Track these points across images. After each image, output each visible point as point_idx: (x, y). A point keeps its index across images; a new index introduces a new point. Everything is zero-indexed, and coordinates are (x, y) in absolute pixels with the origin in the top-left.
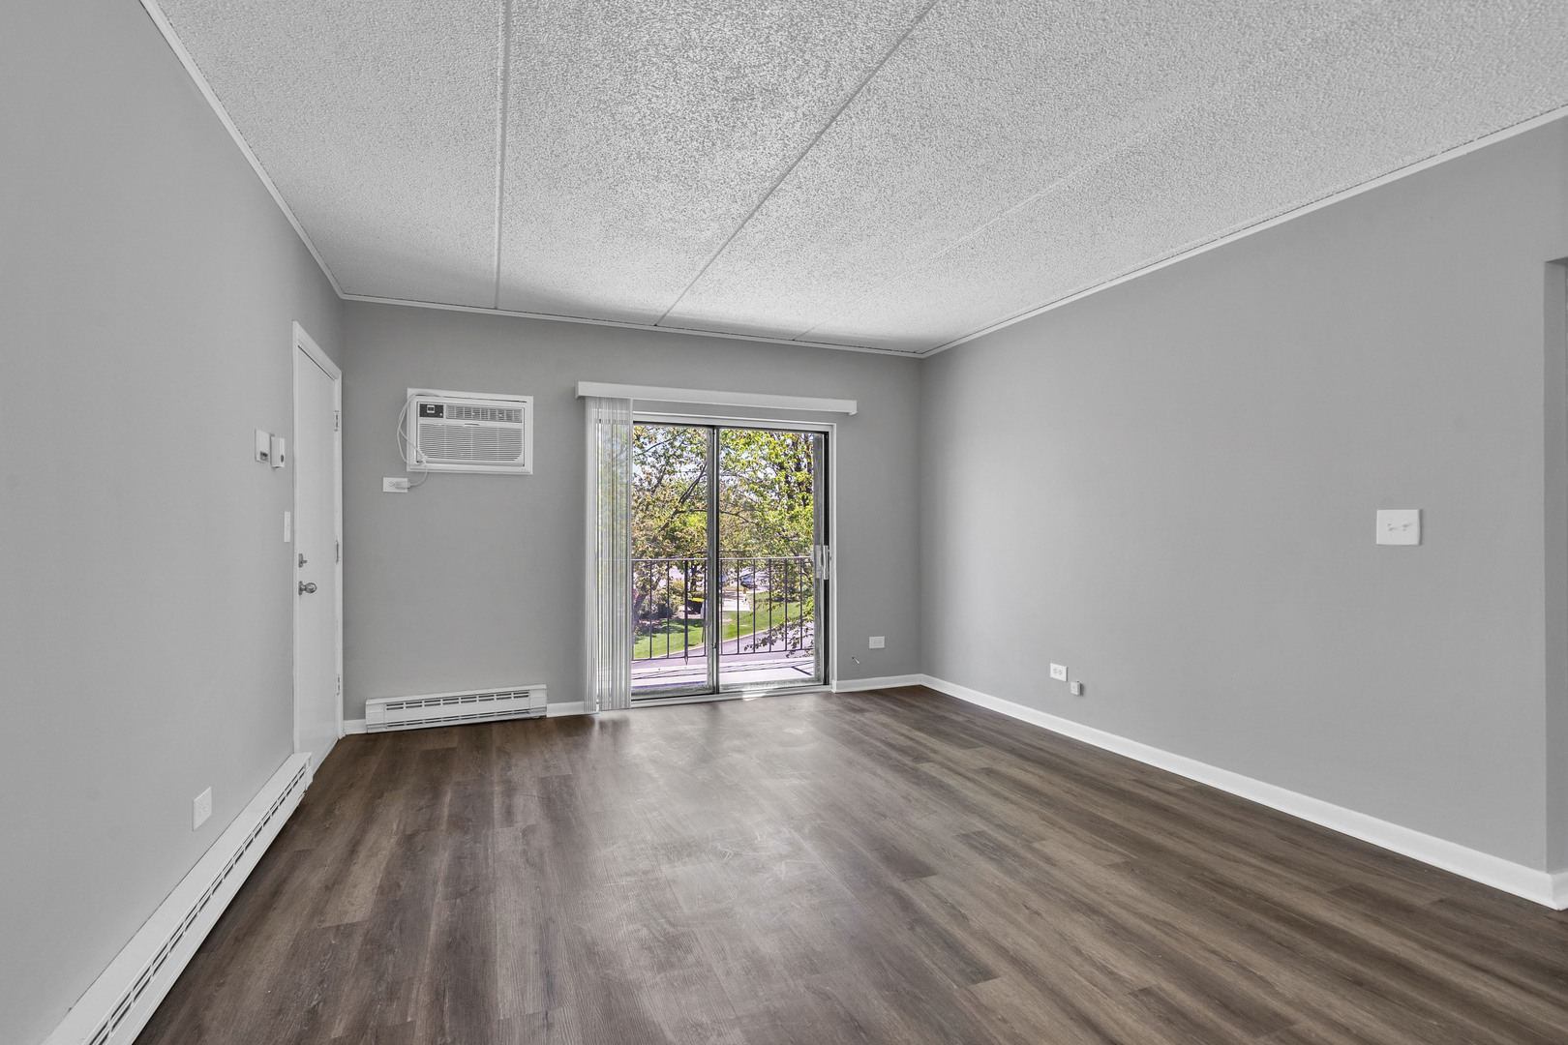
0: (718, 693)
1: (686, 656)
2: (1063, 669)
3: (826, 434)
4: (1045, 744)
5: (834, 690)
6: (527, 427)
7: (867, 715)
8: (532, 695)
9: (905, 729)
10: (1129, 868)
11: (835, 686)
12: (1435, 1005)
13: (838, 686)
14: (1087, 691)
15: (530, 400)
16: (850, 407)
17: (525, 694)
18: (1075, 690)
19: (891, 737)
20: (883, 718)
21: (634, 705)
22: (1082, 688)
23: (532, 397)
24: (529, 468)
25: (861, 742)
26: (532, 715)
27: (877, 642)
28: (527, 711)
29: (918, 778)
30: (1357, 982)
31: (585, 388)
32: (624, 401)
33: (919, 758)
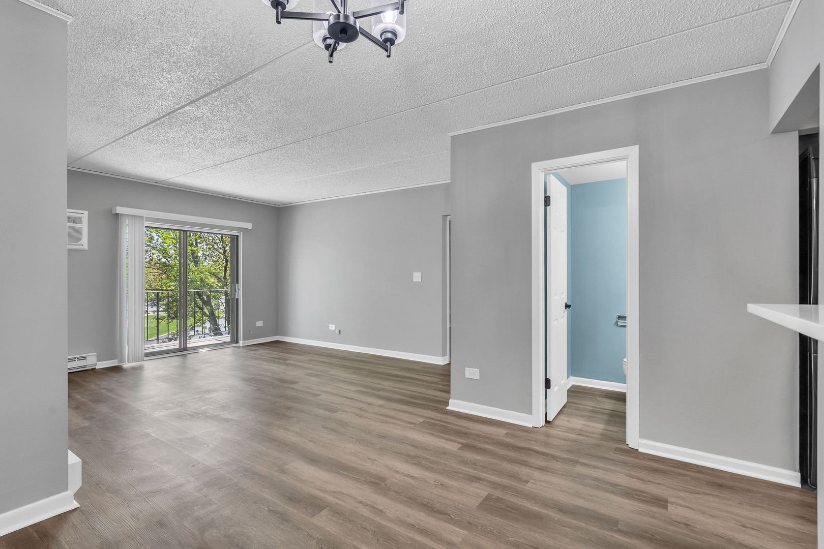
0: (187, 350)
1: (158, 339)
2: (334, 326)
3: (237, 236)
4: (328, 352)
5: (241, 345)
6: (85, 226)
7: (260, 351)
8: (88, 358)
9: (277, 353)
10: (354, 373)
11: (241, 343)
12: (414, 382)
13: (243, 343)
14: (341, 332)
15: (86, 213)
16: (249, 226)
17: (84, 358)
18: (338, 333)
19: (272, 356)
20: (267, 351)
21: (146, 359)
22: (340, 331)
23: (87, 212)
24: (86, 247)
25: (262, 358)
26: (87, 368)
27: (259, 324)
28: (85, 366)
29: (287, 365)
30: (401, 381)
31: (119, 210)
32: (141, 217)
33: (285, 360)
